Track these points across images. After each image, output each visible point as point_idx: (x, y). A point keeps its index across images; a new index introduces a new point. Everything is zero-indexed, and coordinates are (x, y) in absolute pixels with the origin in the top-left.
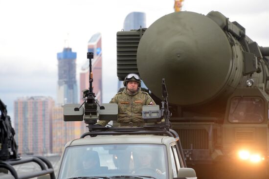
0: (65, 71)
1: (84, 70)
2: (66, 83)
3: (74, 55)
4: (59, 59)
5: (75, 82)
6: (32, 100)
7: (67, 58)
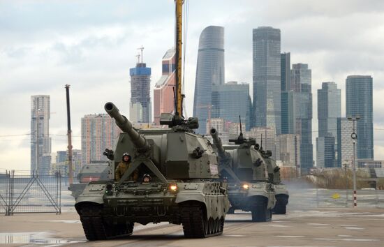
0: (138, 88)
1: (159, 87)
2: (139, 100)
3: (148, 72)
4: (132, 75)
5: (149, 99)
6: (99, 118)
7: (140, 74)
